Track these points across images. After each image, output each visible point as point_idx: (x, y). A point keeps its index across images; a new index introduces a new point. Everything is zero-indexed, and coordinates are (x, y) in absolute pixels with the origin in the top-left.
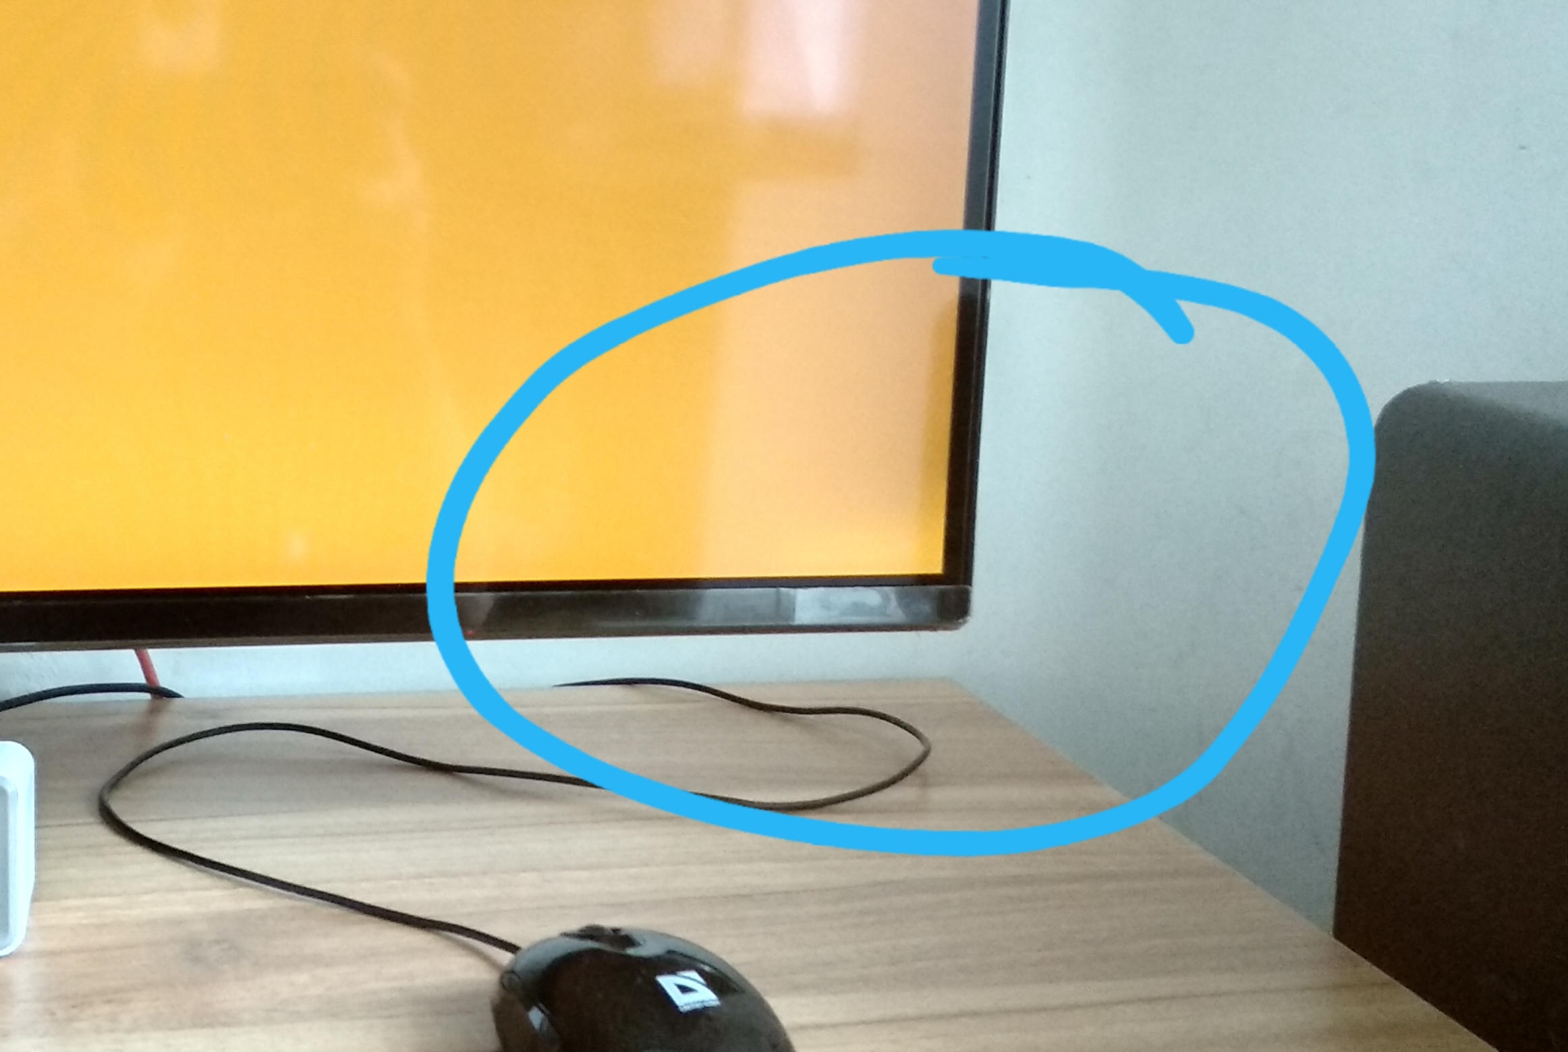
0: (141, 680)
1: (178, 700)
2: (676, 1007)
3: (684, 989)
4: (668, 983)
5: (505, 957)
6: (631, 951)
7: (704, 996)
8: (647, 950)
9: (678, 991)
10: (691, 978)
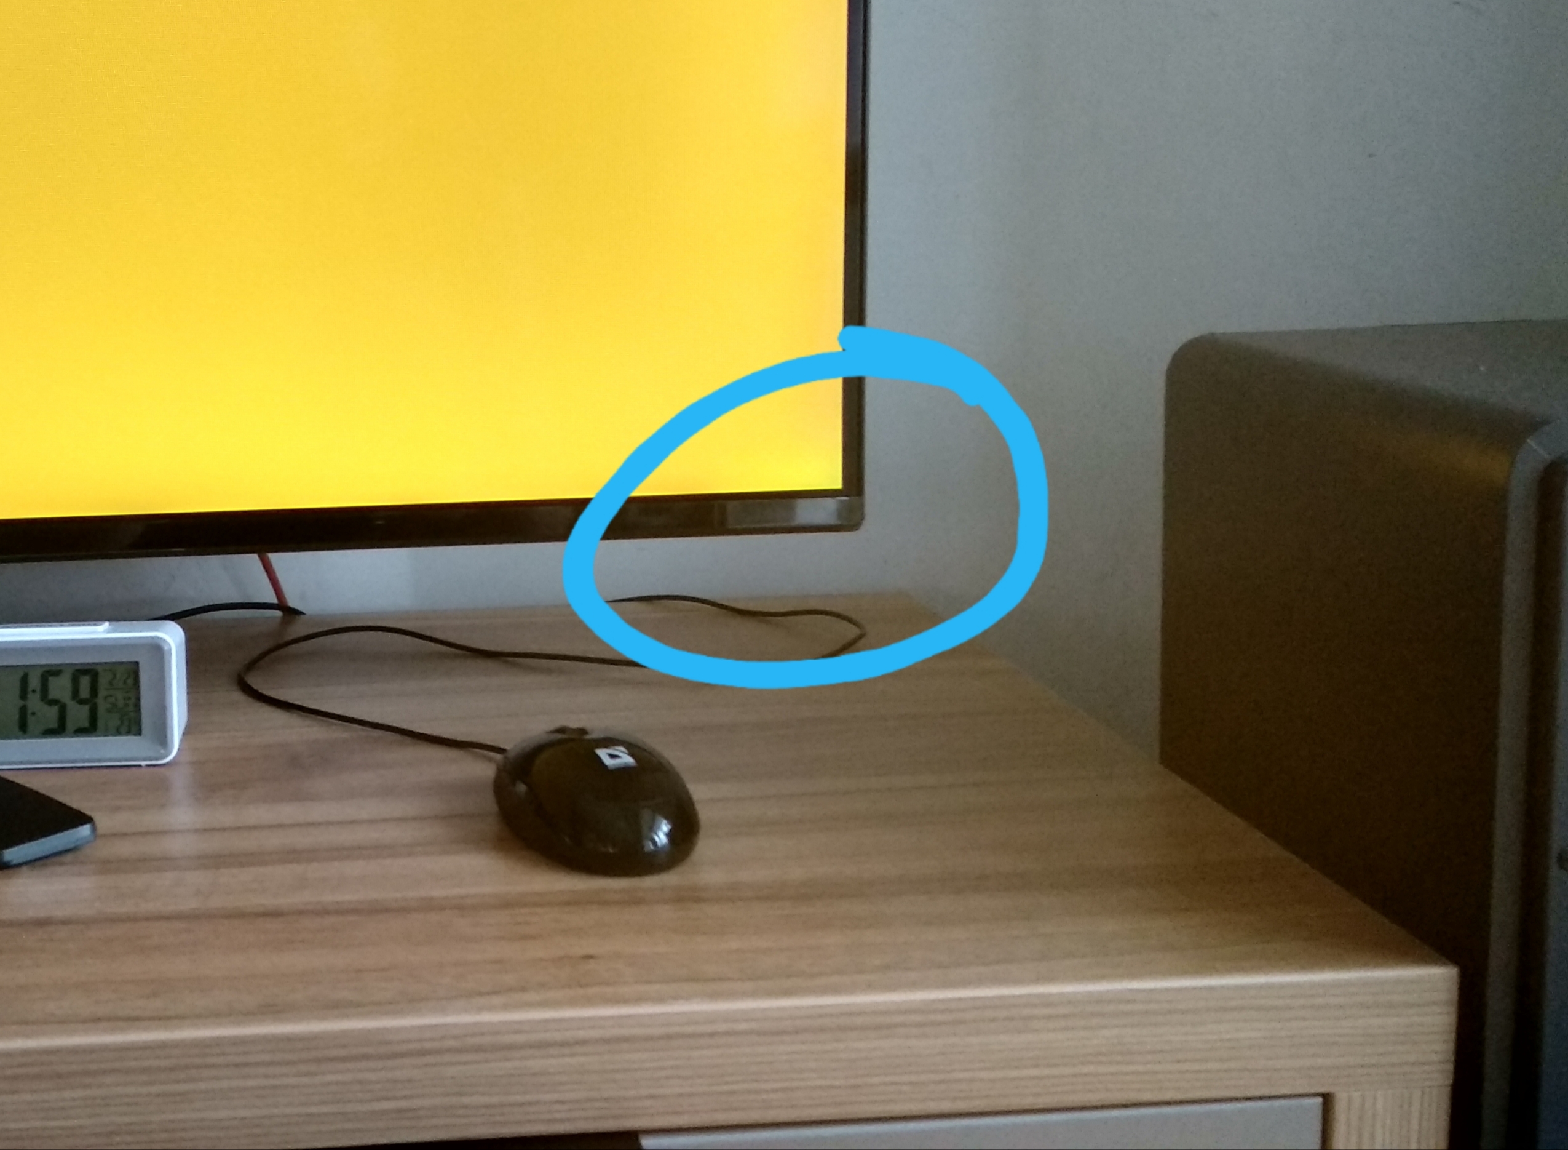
0: (275, 601)
1: (302, 616)
2: (606, 766)
3: (612, 756)
4: (602, 753)
5: (498, 757)
6: (587, 737)
7: (627, 759)
8: (594, 735)
9: (608, 757)
10: (620, 750)
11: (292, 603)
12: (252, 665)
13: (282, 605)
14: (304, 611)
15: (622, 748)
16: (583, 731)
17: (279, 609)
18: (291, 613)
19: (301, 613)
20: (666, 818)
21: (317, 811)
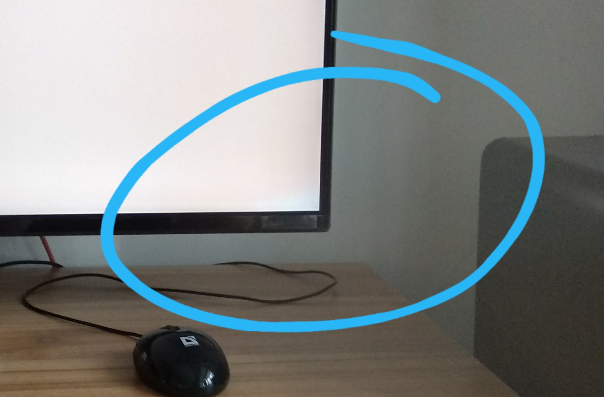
0: (48, 259)
1: (62, 268)
2: (184, 345)
3: (188, 341)
4: (183, 339)
5: (138, 338)
7: (195, 343)
8: (182, 330)
9: (186, 341)
11: (57, 261)
12: (31, 292)
13: (52, 263)
14: (63, 265)
15: (193, 337)
16: (177, 328)
17: (51, 265)
18: (57, 266)
19: (61, 266)
20: (212, 372)
21: (46, 365)
